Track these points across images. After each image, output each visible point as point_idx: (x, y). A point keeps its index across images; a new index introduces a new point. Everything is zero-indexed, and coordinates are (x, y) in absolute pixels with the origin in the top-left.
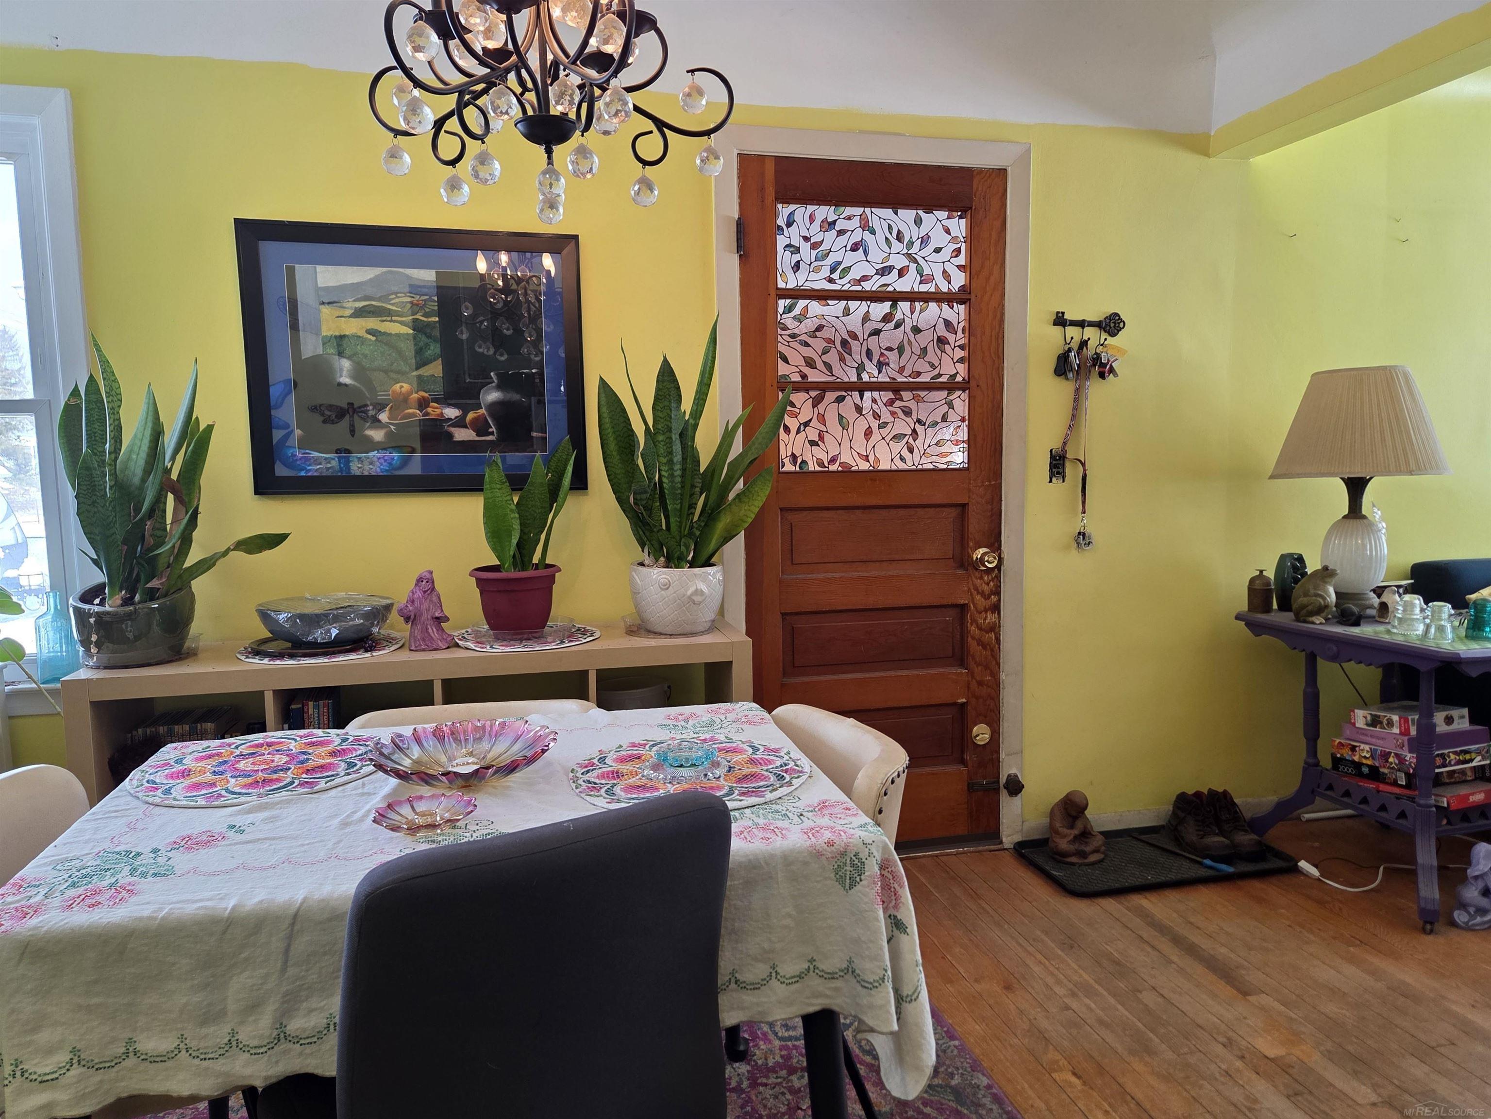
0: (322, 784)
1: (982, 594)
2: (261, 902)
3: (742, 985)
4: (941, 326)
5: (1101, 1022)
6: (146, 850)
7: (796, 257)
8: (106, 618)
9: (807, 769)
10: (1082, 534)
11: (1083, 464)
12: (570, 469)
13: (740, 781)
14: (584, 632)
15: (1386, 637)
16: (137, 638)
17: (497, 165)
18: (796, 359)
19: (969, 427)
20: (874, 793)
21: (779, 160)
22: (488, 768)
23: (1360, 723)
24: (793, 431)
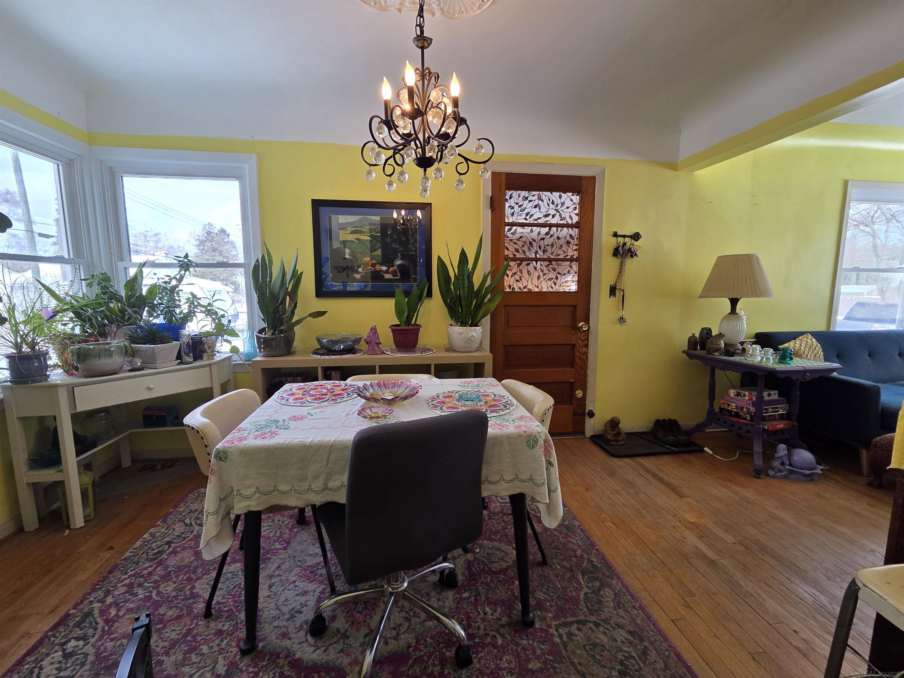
0: (339, 400)
1: (582, 340)
2: (319, 440)
3: (490, 482)
4: (568, 236)
5: (624, 505)
6: (281, 420)
7: (513, 211)
8: (267, 340)
9: (515, 403)
10: (621, 318)
11: (623, 291)
12: (426, 289)
13: (490, 407)
14: (430, 350)
15: (745, 362)
16: (276, 347)
17: (407, 175)
18: (512, 249)
19: (578, 275)
20: (541, 414)
21: (507, 174)
22: (397, 397)
23: (732, 395)
24: (510, 276)
